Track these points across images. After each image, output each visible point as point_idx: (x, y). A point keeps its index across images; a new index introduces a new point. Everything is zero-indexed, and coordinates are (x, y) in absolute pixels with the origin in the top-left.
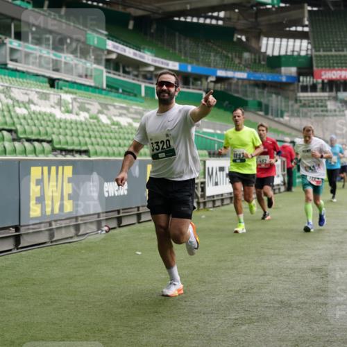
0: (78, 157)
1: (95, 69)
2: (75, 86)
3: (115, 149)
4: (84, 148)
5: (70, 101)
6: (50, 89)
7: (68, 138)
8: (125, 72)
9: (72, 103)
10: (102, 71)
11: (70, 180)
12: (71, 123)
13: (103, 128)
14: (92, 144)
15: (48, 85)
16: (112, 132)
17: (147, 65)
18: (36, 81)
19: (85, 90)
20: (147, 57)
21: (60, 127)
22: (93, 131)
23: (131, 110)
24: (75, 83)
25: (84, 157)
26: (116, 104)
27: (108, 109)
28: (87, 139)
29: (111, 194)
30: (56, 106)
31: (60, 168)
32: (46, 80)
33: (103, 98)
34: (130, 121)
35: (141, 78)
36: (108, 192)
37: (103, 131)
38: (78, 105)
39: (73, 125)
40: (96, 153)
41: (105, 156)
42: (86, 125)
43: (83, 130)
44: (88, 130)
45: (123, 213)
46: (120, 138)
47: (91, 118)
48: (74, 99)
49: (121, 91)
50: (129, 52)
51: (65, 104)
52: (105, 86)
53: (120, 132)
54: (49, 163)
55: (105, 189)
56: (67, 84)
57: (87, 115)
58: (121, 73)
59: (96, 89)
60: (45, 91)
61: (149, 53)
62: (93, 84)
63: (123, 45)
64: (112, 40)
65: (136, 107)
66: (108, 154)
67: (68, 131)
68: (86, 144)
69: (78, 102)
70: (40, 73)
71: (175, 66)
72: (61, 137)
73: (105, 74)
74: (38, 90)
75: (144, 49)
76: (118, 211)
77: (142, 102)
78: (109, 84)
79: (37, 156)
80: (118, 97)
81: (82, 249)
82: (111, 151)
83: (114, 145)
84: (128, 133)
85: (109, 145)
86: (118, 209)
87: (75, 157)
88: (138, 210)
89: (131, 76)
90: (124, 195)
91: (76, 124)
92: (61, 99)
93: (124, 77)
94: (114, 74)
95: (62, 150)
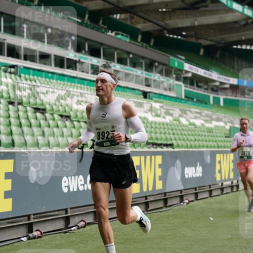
0: (165, 149)
1: (177, 85)
2: (162, 97)
3: (192, 143)
4: (169, 142)
5: (158, 108)
6: (144, 99)
7: (158, 135)
8: (198, 86)
9: (160, 110)
10: (181, 86)
11: (160, 166)
12: (160, 124)
13: (183, 128)
14: (175, 139)
15: (142, 96)
16: (189, 130)
17: (214, 81)
18: (133, 94)
19: (169, 100)
20: (214, 75)
21: (152, 127)
22: (176, 129)
23: (203, 114)
24: (162, 95)
25: (170, 149)
26: (192, 110)
27: (186, 114)
28: (172, 136)
29: (190, 176)
30: (148, 112)
31: (153, 157)
32: (141, 93)
33: (183, 106)
34: (203, 122)
35: (210, 91)
36: (188, 174)
37: (183, 130)
38: (165, 111)
39: (161, 126)
40: (178, 146)
41: (185, 148)
42: (171, 125)
43: (168, 129)
44: (172, 129)
45: (199, 190)
46: (196, 135)
47: (174, 120)
48: (162, 107)
49: (195, 100)
50: (201, 72)
51: (155, 110)
52: (183, 97)
53: (195, 131)
54: (145, 154)
55: (186, 173)
56: (156, 95)
57: (171, 118)
58: (195, 87)
59: (177, 99)
60: (140, 101)
61: (215, 72)
62: (175, 96)
63: (196, 66)
64: (188, 63)
65: (206, 112)
66: (187, 147)
67: (157, 130)
68: (171, 139)
69: (164, 109)
70: (136, 88)
71: (235, 81)
72: (153, 134)
73: (183, 88)
74: (135, 100)
75: (211, 69)
76: (196, 189)
77: (211, 108)
78: (187, 95)
79: (135, 149)
80: (194, 105)
81: (169, 216)
82: (189, 144)
83: (191, 140)
84: (201, 131)
85: (188, 140)
86: (195, 187)
87: (163, 149)
88: (210, 188)
89: (203, 89)
90: (200, 177)
91: (163, 124)
92: (152, 107)
93: (197, 90)
94: (190, 88)
95: (153, 144)
